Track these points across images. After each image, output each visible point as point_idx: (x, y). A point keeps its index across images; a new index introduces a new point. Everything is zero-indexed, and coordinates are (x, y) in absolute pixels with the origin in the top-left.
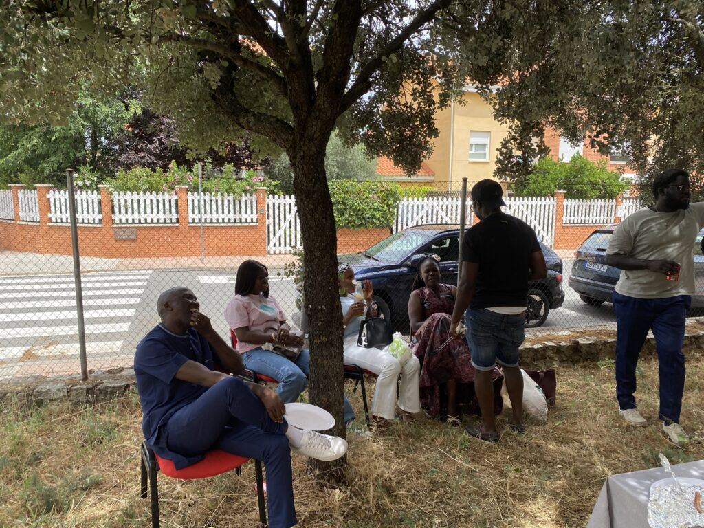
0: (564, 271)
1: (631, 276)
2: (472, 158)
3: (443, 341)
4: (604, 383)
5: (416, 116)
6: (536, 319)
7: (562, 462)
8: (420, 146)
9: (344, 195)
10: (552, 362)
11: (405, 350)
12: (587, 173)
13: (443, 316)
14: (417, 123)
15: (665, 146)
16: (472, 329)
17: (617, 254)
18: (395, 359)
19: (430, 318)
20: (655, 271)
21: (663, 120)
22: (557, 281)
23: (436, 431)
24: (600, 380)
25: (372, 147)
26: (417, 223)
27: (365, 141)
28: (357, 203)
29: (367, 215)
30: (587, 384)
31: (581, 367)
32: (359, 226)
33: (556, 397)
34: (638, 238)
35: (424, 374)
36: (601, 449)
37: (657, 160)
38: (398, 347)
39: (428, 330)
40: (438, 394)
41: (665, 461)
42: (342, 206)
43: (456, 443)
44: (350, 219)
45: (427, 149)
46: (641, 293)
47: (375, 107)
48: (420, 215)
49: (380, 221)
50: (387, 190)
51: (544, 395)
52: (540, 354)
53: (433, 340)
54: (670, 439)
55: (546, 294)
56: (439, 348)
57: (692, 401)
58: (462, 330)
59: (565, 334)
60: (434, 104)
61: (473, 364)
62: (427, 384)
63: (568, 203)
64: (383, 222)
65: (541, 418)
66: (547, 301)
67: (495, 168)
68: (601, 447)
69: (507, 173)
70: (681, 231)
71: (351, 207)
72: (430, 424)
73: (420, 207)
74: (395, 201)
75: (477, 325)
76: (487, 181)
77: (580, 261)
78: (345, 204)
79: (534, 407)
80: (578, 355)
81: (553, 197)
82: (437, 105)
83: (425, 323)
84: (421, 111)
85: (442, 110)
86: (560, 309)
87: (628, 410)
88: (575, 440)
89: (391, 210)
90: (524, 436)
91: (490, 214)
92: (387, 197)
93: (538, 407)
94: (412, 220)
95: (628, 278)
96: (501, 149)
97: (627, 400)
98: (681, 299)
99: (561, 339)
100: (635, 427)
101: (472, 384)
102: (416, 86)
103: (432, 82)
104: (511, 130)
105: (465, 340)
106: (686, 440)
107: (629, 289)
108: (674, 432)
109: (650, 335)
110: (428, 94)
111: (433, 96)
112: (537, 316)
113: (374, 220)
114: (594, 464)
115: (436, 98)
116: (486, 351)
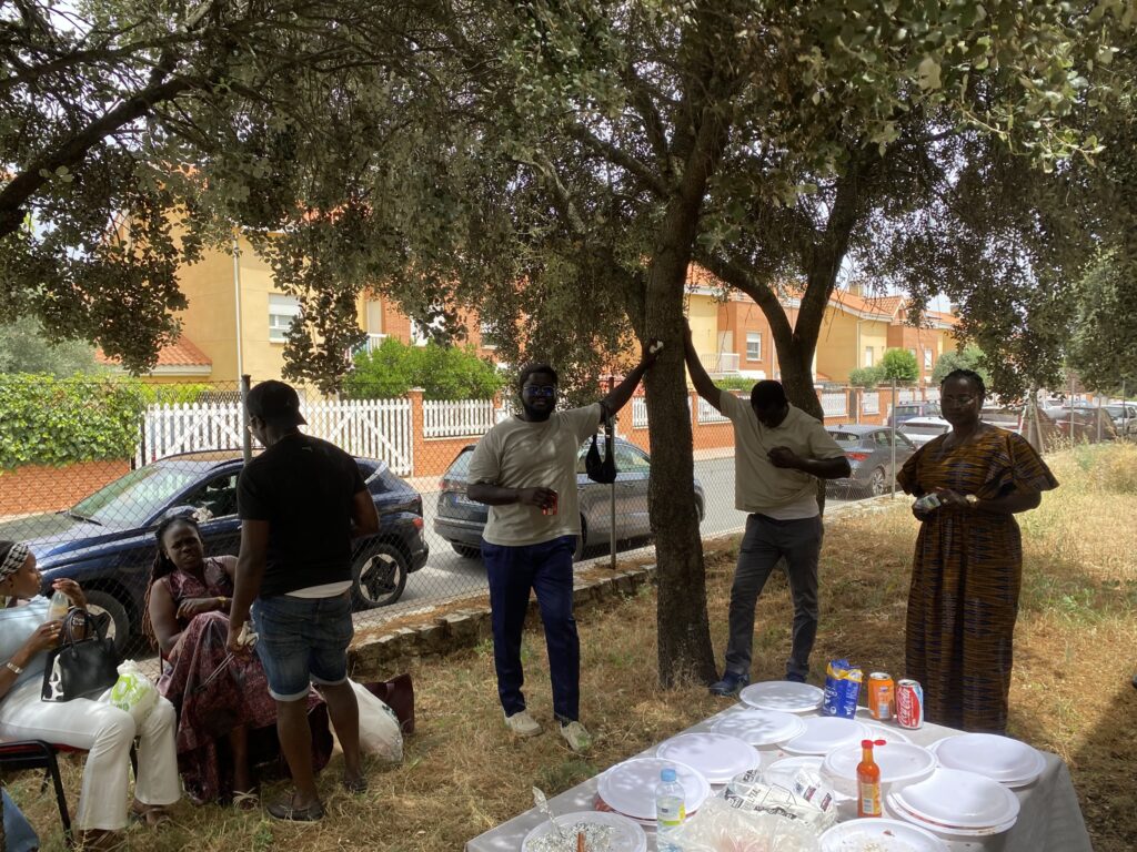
0: (425, 513)
1: (500, 516)
2: (275, 337)
3: (217, 663)
4: (485, 679)
5: (142, 271)
6: (388, 592)
7: (425, 825)
8: (154, 323)
9: (26, 402)
10: (410, 660)
11: (144, 691)
12: (451, 362)
13: (215, 618)
14: (146, 284)
15: (539, 328)
16: (267, 633)
17: (480, 483)
18: (125, 713)
19: (192, 623)
20: (527, 504)
21: (533, 293)
22: (415, 529)
23: (211, 828)
24: (479, 675)
25: (56, 322)
26: (183, 447)
27: (39, 311)
28: (57, 418)
29: (80, 439)
30: (461, 686)
31: (452, 660)
32: (63, 459)
33: (416, 716)
34: (504, 459)
35: (183, 728)
36: (480, 787)
37: (530, 348)
38: (129, 688)
39: (189, 647)
40: (213, 758)
41: (540, 796)
42: (24, 424)
43: (249, 840)
44: (41, 446)
45: (167, 328)
46: (515, 539)
47: (58, 252)
48: (187, 433)
49: (108, 448)
50: (119, 391)
51: (395, 718)
52: (389, 652)
53: (198, 665)
54: (569, 746)
55: (401, 552)
56: (211, 676)
57: (594, 683)
58: (249, 638)
59: (426, 611)
60: (176, 254)
61: (273, 694)
62: (191, 744)
63: (429, 406)
64: (115, 449)
65: (393, 759)
66: (404, 561)
67: (284, 363)
68: (480, 783)
69: (304, 371)
70: (557, 448)
71: (44, 425)
72: (200, 817)
73: (186, 420)
74: (136, 412)
75: (272, 627)
76: (272, 383)
77: (448, 493)
78: (29, 420)
79: (381, 741)
80: (446, 641)
81: (406, 398)
82: (180, 256)
83: (184, 635)
84: (151, 263)
85: (190, 264)
86: (425, 570)
87: (516, 715)
88: (444, 782)
89: (129, 426)
90: (365, 796)
91: (281, 438)
92: (119, 404)
93: (386, 741)
94: (173, 443)
95: (497, 518)
96: (290, 334)
97: (512, 700)
98: (564, 542)
99: (422, 621)
100: (525, 739)
101: (273, 727)
102: (137, 221)
103: (167, 216)
104: (303, 304)
105: (255, 654)
106: (588, 743)
107: (499, 535)
108: (573, 733)
109: (533, 596)
110: (163, 236)
111: (171, 240)
112: (389, 587)
113: (94, 445)
114: (469, 814)
115: (178, 244)
116: (294, 666)
